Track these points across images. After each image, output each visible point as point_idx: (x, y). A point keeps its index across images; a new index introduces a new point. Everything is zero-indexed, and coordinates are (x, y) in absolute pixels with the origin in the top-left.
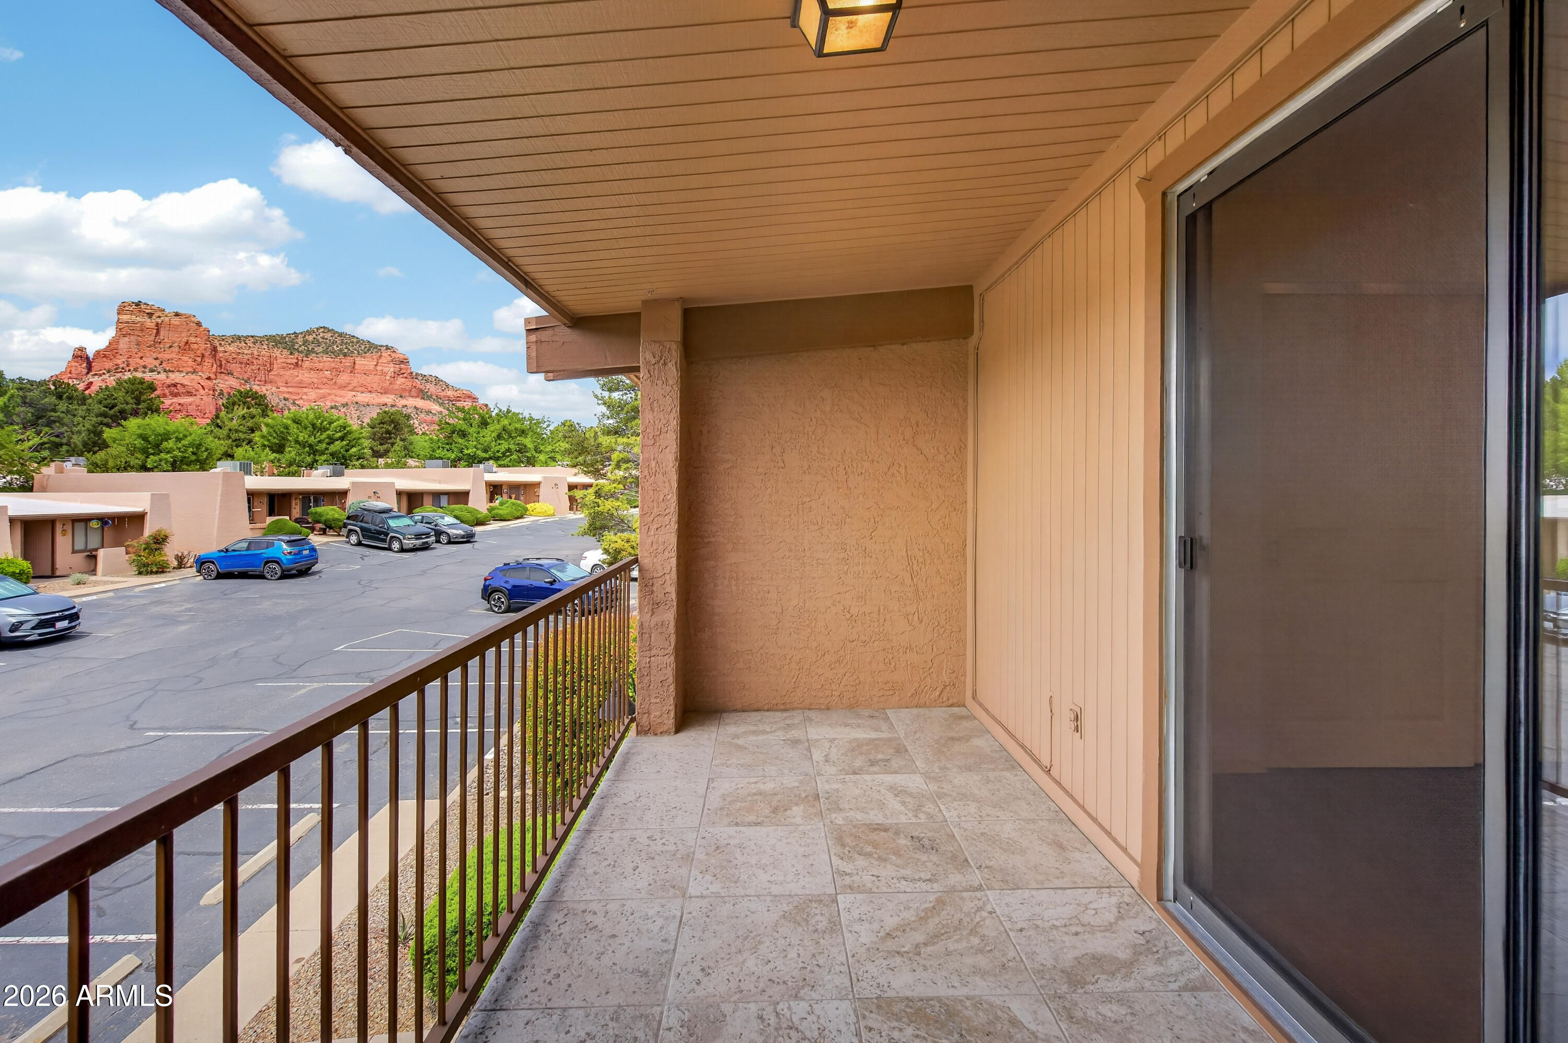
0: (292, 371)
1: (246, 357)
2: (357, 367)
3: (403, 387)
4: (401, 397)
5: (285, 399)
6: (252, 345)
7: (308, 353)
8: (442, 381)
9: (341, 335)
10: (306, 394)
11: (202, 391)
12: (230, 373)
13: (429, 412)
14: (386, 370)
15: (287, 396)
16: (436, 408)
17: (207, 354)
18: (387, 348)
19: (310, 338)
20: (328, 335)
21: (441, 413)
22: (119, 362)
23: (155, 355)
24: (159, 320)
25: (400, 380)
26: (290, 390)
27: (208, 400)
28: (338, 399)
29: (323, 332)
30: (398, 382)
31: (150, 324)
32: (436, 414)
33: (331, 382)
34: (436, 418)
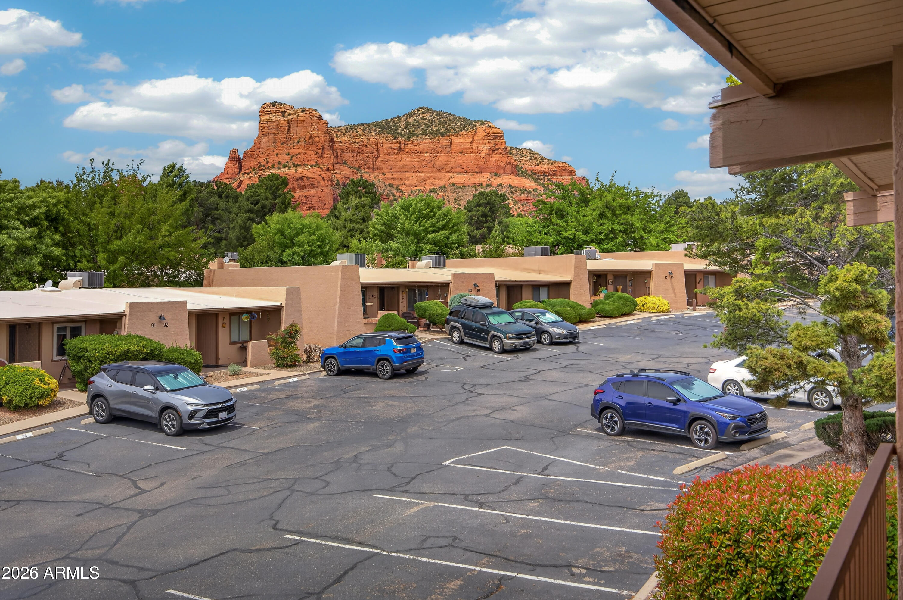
0: (395, 156)
1: (357, 145)
2: (454, 146)
3: (498, 163)
4: (496, 175)
5: (391, 185)
6: (362, 133)
7: (411, 135)
8: (536, 153)
9: (438, 114)
10: (408, 179)
11: (322, 183)
12: (345, 163)
13: (523, 190)
14: (480, 147)
15: (392, 182)
16: (530, 184)
17: (326, 146)
18: (483, 123)
19: (411, 120)
20: (427, 115)
21: (536, 190)
22: (261, 160)
23: (287, 151)
24: (290, 118)
25: (495, 157)
26: (395, 175)
27: (327, 190)
28: (436, 182)
29: (423, 113)
30: (493, 159)
31: (283, 122)
32: (531, 192)
33: (430, 164)
34: (531, 197)
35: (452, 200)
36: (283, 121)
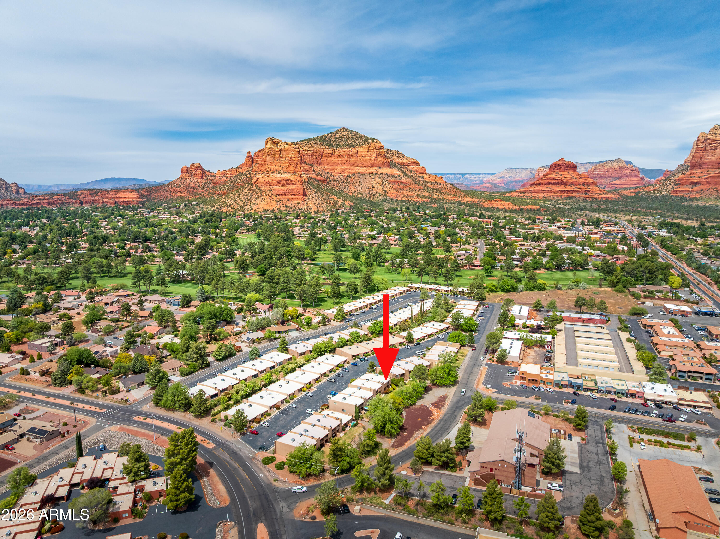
0: (330, 158)
1: (311, 152)
2: (359, 153)
3: (381, 162)
4: (380, 168)
5: (328, 173)
6: (313, 145)
7: (338, 146)
8: (401, 153)
9: (351, 132)
10: (336, 169)
11: (298, 183)
12: (305, 163)
13: (393, 176)
14: (372, 153)
15: (328, 171)
16: (396, 172)
17: (298, 162)
18: (374, 140)
19: (337, 136)
20: (346, 133)
21: (399, 176)
22: (267, 168)
23: (280, 164)
24: (281, 147)
25: (379, 159)
26: (330, 167)
27: (300, 187)
28: (351, 171)
29: (344, 131)
30: (378, 160)
31: (277, 150)
32: (396, 177)
33: (348, 163)
34: (397, 180)
35: (358, 181)
36: (277, 148)
